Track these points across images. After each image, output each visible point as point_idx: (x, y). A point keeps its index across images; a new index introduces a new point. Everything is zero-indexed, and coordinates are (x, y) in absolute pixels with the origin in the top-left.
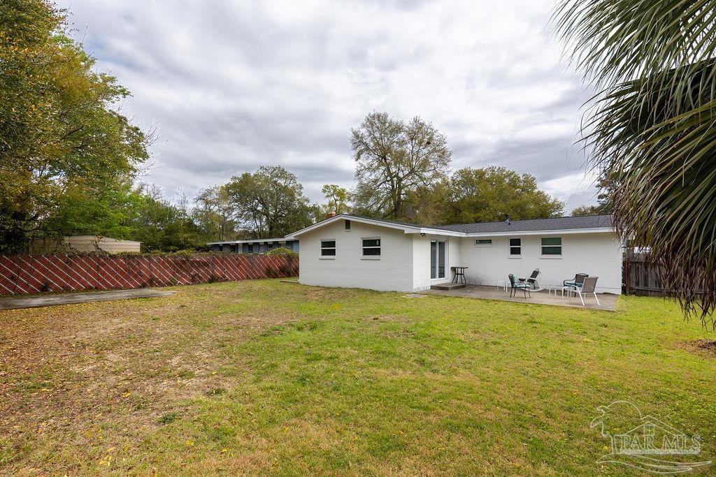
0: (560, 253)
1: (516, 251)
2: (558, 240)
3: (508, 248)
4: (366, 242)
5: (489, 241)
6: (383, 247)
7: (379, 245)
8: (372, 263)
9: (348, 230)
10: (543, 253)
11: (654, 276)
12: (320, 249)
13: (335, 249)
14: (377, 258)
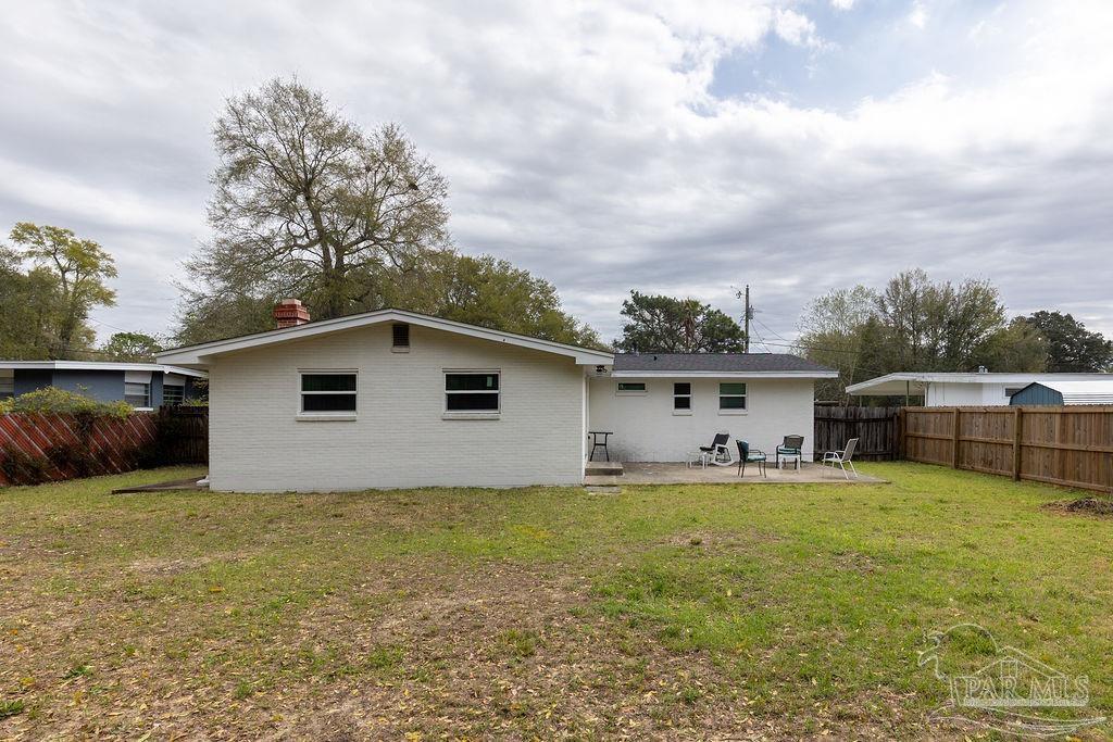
0: (743, 406)
1: (682, 403)
2: (740, 387)
3: (671, 397)
4: (453, 381)
5: (639, 386)
6: (505, 392)
7: (495, 387)
8: (473, 427)
9: (404, 349)
10: (722, 407)
11: (836, 436)
12: (298, 393)
13: (354, 396)
14: (489, 416)
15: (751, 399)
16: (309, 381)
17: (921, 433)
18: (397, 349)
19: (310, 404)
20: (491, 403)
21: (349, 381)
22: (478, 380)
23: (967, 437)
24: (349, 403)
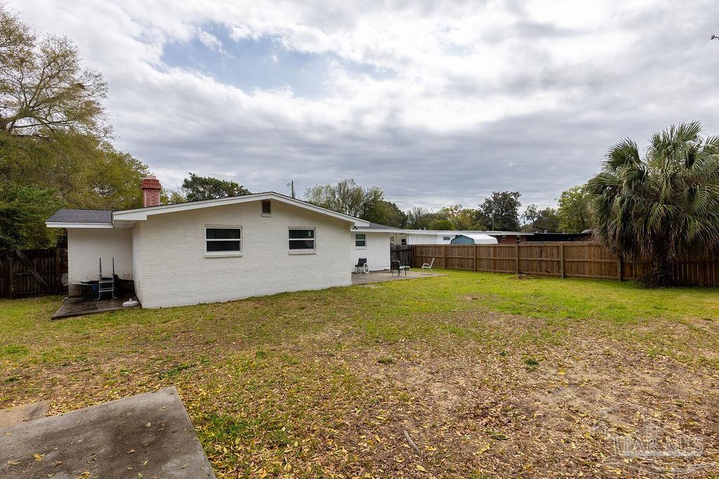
0: (364, 245)
2: (363, 236)
4: (293, 233)
6: (318, 240)
7: (312, 237)
8: (303, 258)
9: (268, 215)
10: (356, 245)
12: (204, 240)
13: (239, 241)
14: (311, 252)
15: (368, 242)
16: (211, 233)
17: (424, 255)
18: (265, 215)
19: (211, 247)
20: (310, 245)
21: (236, 233)
22: (303, 233)
23: (450, 256)
24: (236, 247)
